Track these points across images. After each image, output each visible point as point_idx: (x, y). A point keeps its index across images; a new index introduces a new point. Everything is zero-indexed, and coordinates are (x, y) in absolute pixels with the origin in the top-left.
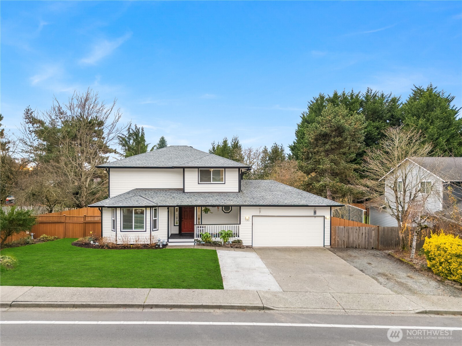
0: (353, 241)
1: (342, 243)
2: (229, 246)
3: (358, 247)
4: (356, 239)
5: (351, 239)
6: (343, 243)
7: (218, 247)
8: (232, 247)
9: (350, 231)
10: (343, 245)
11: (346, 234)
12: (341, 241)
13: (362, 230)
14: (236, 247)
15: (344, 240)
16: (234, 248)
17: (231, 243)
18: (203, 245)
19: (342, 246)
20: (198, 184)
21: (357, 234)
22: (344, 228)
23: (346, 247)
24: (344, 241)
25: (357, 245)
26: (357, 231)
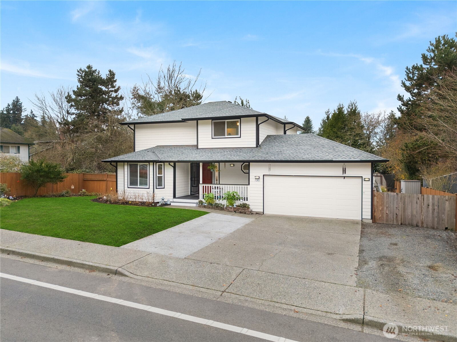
0: (412, 215)
1: (393, 218)
2: (232, 210)
3: (420, 225)
4: (417, 212)
5: (409, 212)
6: (395, 217)
8: (235, 211)
9: (406, 200)
10: (395, 221)
11: (401, 205)
12: (392, 214)
13: (428, 200)
14: (241, 212)
15: (398, 214)
17: (235, 207)
19: (393, 222)
20: (212, 138)
21: (418, 206)
22: (396, 196)
23: (400, 224)
24: (396, 214)
25: (418, 223)
26: (418, 201)
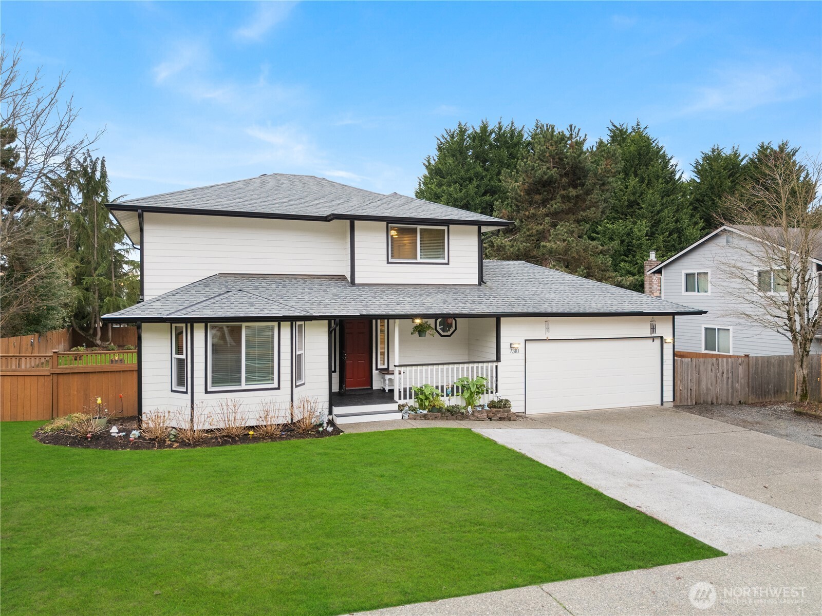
0: (708, 389)
1: (688, 396)
2: (485, 416)
3: (715, 401)
4: (711, 385)
5: (703, 386)
6: (689, 395)
7: (461, 420)
8: (490, 419)
9: (701, 368)
10: (689, 400)
11: (695, 376)
12: (686, 390)
13: (723, 366)
15: (692, 389)
16: (495, 420)
17: (487, 408)
18: (425, 417)
19: (688, 402)
20: (388, 263)
21: (713, 374)
22: (690, 363)
23: (694, 403)
24: (691, 390)
25: (713, 398)
26: (713, 369)
